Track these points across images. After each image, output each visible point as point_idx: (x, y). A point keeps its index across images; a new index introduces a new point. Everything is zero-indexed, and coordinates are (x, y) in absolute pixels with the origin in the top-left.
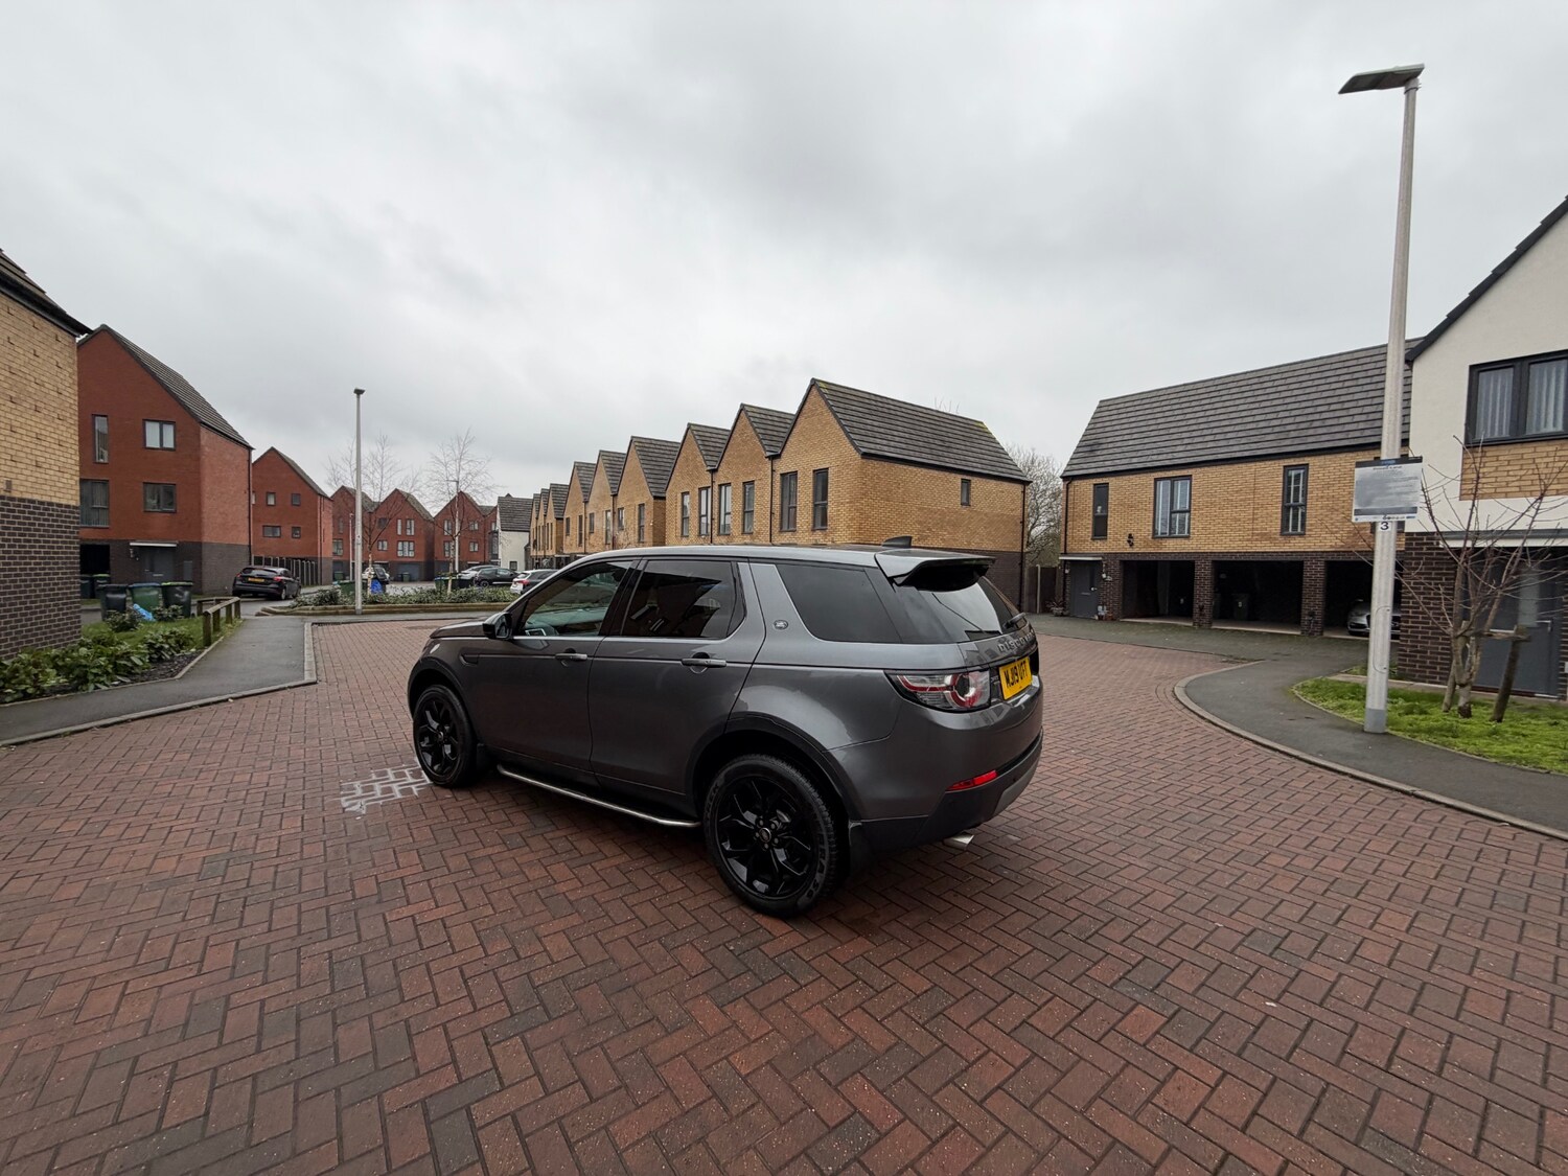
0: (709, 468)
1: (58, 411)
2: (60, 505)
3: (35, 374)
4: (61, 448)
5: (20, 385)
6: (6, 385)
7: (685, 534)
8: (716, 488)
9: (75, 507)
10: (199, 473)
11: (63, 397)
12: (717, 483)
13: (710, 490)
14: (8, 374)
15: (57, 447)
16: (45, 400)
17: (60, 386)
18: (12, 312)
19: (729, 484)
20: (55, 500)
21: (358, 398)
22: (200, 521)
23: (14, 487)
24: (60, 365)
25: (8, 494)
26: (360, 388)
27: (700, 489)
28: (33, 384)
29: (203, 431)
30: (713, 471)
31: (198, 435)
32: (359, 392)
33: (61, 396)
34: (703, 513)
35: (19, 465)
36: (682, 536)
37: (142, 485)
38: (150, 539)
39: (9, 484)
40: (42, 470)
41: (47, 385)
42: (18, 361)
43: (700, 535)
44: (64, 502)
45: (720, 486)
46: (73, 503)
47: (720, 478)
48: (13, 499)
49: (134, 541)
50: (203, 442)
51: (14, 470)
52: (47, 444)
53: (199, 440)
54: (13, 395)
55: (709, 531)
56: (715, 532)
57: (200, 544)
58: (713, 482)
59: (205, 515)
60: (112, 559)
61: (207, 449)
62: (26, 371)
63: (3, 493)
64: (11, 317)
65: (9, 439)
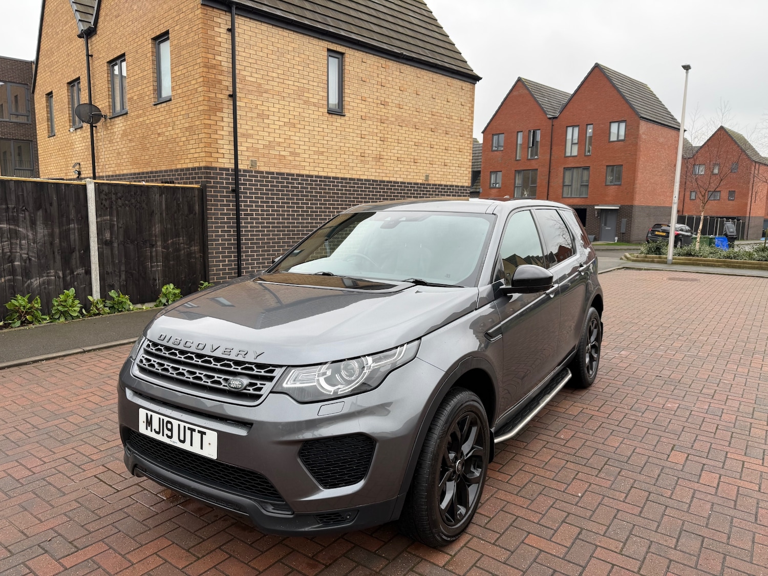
1: (460, 132)
2: (457, 186)
3: (447, 113)
4: (460, 153)
5: (437, 121)
6: (429, 122)
9: (467, 187)
10: (636, 155)
11: (464, 123)
14: (430, 116)
15: (458, 153)
16: (452, 127)
17: (462, 116)
18: (434, 80)
20: (454, 184)
21: (687, 73)
22: (633, 189)
23: (430, 178)
24: (463, 104)
25: (427, 182)
28: (445, 119)
29: (643, 124)
31: (638, 127)
32: (687, 68)
33: (462, 122)
35: (434, 166)
37: (605, 167)
38: (606, 204)
39: (427, 177)
40: (448, 167)
41: (453, 117)
42: (437, 107)
44: (460, 184)
46: (466, 184)
48: (430, 185)
49: (598, 205)
50: (641, 132)
51: (431, 169)
52: (452, 152)
53: (638, 131)
54: (433, 127)
57: (632, 207)
59: (638, 186)
60: (587, 217)
62: (441, 112)
63: (424, 182)
64: (434, 84)
65: (429, 152)
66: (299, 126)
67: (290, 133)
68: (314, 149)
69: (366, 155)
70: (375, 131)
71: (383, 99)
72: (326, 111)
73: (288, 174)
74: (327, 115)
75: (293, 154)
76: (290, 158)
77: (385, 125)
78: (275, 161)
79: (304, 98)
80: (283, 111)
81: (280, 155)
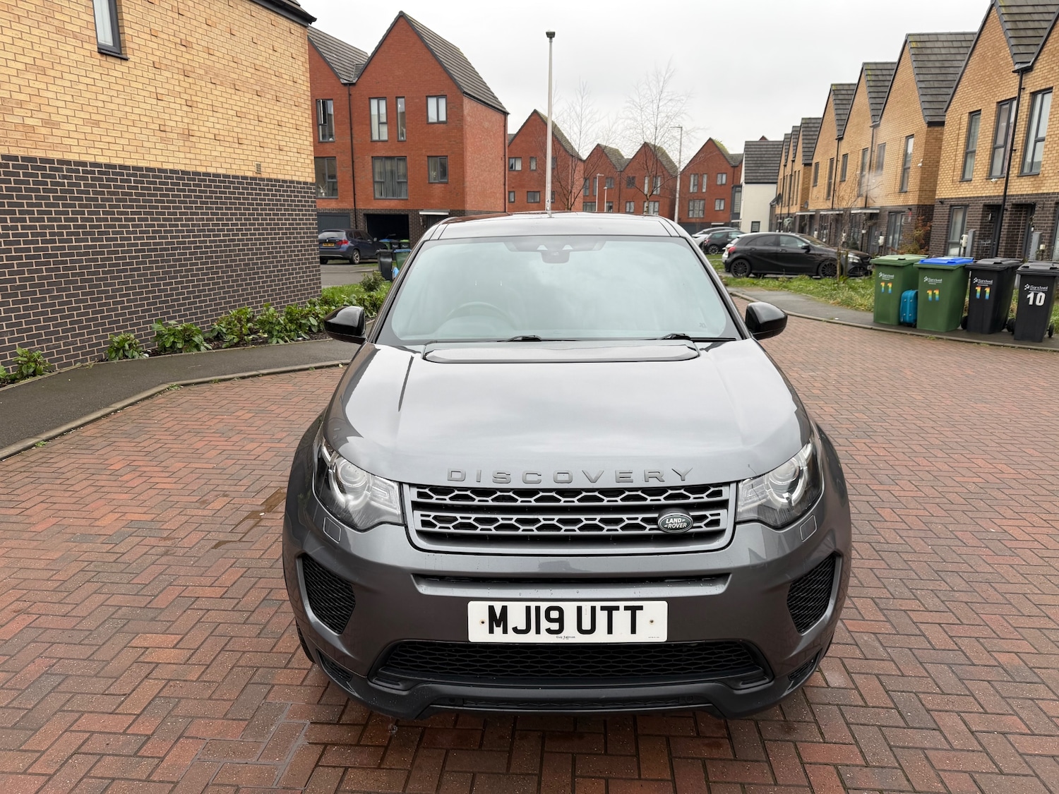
0: (1017, 67)
1: (295, 99)
2: (299, 183)
3: (274, 68)
4: (298, 132)
5: (264, 80)
6: (252, 81)
7: (967, 177)
8: (1026, 98)
9: (311, 184)
10: (462, 143)
11: (298, 86)
12: (1029, 89)
13: (1015, 103)
14: (253, 71)
15: (294, 131)
16: (284, 90)
17: (295, 75)
18: (253, 14)
19: (1049, 90)
20: (295, 178)
21: (551, 42)
22: (464, 188)
23: (263, 169)
24: (294, 56)
25: (259, 176)
26: (552, 30)
27: (1000, 104)
28: (273, 77)
29: (466, 101)
30: (1024, 72)
31: (462, 105)
32: (551, 35)
33: (296, 85)
34: (1000, 141)
35: (266, 150)
36: (963, 179)
37: (426, 159)
38: (432, 209)
39: (259, 166)
40: (284, 153)
41: (285, 76)
42: (260, 58)
43: (990, 176)
44: (302, 179)
45: (1034, 94)
46: (310, 180)
47: (1034, 81)
48: (263, 180)
49: (422, 210)
50: (466, 112)
51: (263, 155)
52: (287, 129)
53: (462, 111)
54: (258, 88)
55: (1005, 171)
56: (1014, 171)
57: (464, 212)
58: (1021, 89)
59: (467, 184)
60: (410, 226)
61: (468, 119)
62: (267, 65)
63: (255, 175)
64: (253, 19)
65: (257, 128)
66: (52, 73)
67: (37, 85)
68: (82, 115)
69: (168, 129)
70: (177, 89)
71: (183, 36)
72: (96, 50)
73: (43, 160)
74: (98, 56)
75: (48, 123)
76: (44, 131)
77: (190, 80)
78: (18, 135)
79: (56, 23)
80: (21, 43)
81: (24, 125)
